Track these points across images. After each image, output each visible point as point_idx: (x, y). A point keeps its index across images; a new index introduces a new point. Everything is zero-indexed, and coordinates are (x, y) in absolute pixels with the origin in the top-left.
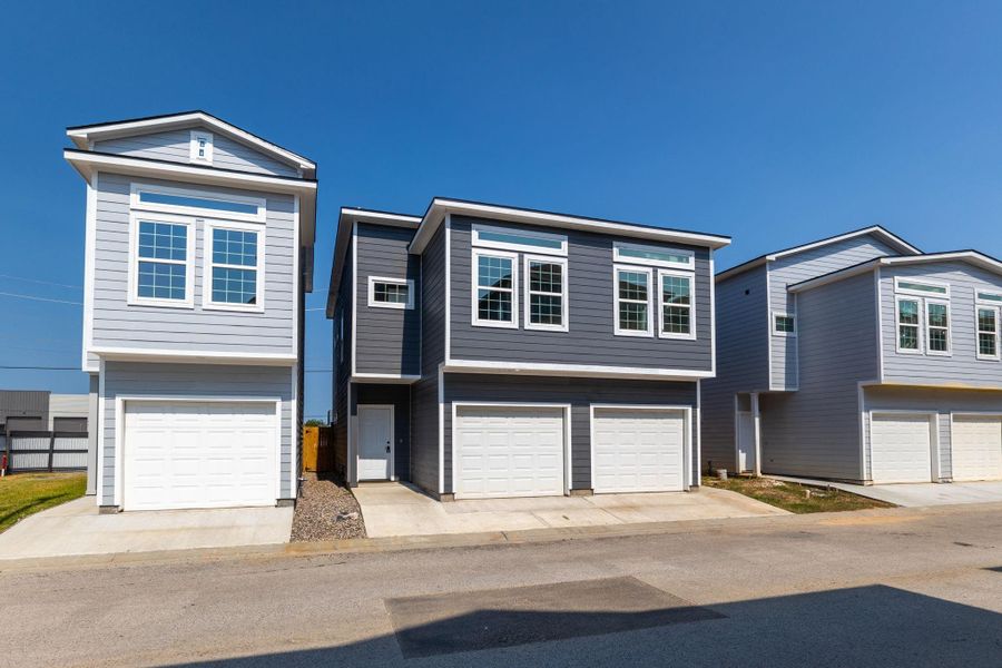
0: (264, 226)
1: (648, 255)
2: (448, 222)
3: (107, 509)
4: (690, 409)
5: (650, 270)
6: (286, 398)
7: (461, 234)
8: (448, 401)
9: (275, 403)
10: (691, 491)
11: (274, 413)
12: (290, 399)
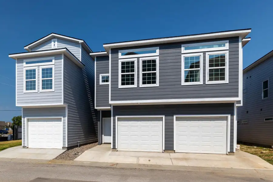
0: (54, 65)
1: (201, 47)
2: (110, 52)
3: (24, 147)
4: (229, 116)
5: (202, 54)
6: (64, 117)
7: (115, 55)
8: (114, 116)
9: (61, 118)
10: (230, 155)
11: (61, 121)
12: (65, 117)
